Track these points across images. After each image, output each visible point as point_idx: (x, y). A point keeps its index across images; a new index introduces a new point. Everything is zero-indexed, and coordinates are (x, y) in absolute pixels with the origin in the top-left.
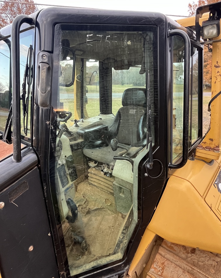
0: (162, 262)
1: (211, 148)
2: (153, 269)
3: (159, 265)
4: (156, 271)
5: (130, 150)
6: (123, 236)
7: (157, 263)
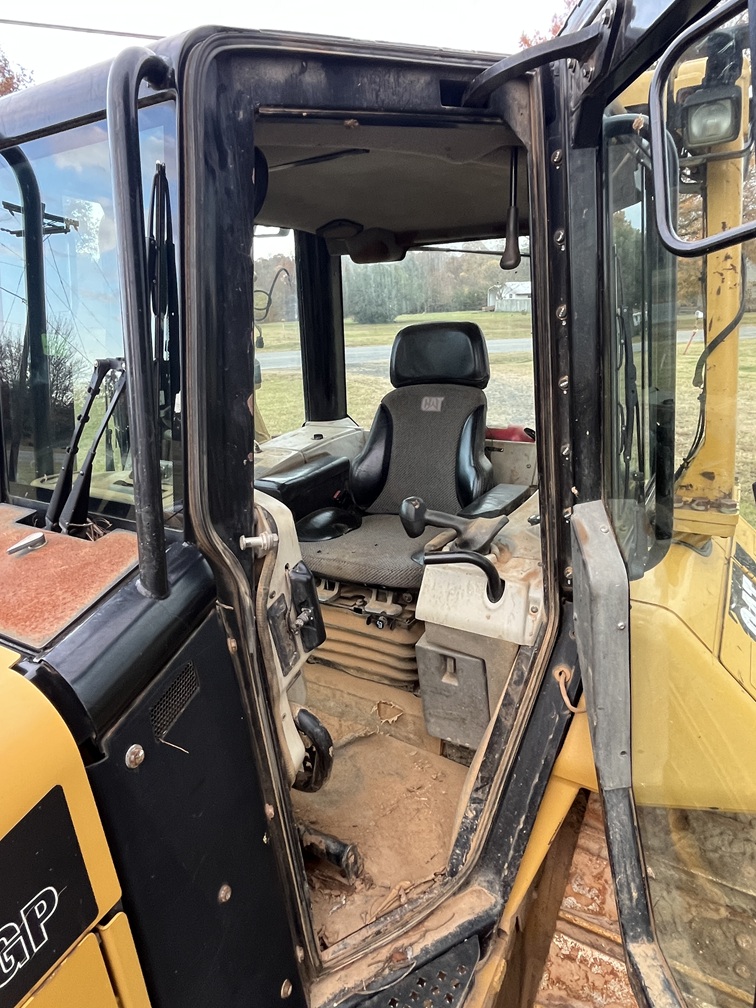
0: (595, 872)
1: (709, 503)
2: (573, 899)
3: (588, 882)
4: (583, 901)
5: (469, 530)
6: (475, 809)
7: (582, 879)
